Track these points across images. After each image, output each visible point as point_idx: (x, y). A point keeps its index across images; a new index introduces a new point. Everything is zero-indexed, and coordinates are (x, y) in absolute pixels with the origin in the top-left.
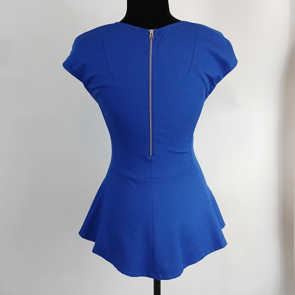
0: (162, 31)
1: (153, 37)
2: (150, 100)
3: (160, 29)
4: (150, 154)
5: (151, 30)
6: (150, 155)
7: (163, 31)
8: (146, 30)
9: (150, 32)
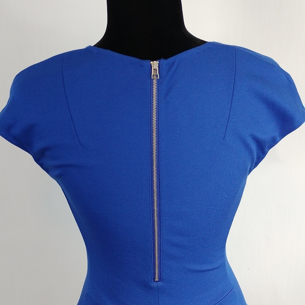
0: (174, 63)
1: (157, 75)
2: (155, 189)
3: (171, 59)
4: (154, 278)
5: (154, 62)
6: (156, 280)
7: (176, 64)
8: (145, 62)
9: (151, 67)
